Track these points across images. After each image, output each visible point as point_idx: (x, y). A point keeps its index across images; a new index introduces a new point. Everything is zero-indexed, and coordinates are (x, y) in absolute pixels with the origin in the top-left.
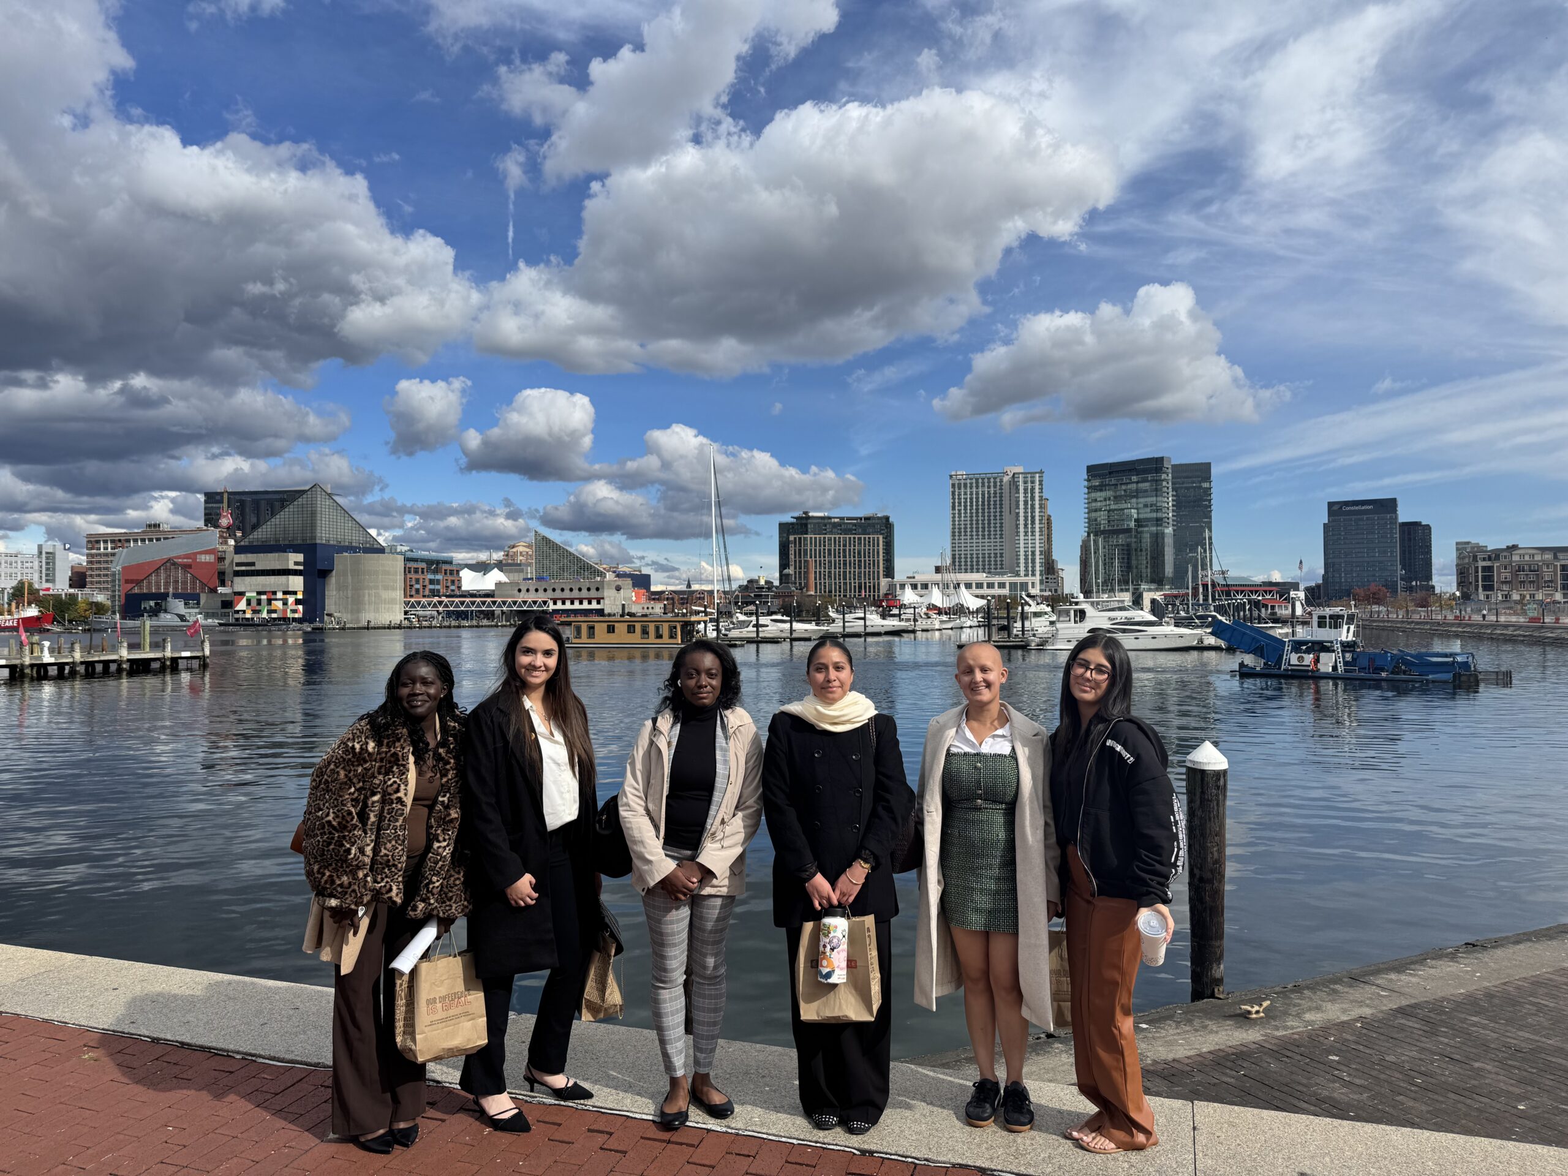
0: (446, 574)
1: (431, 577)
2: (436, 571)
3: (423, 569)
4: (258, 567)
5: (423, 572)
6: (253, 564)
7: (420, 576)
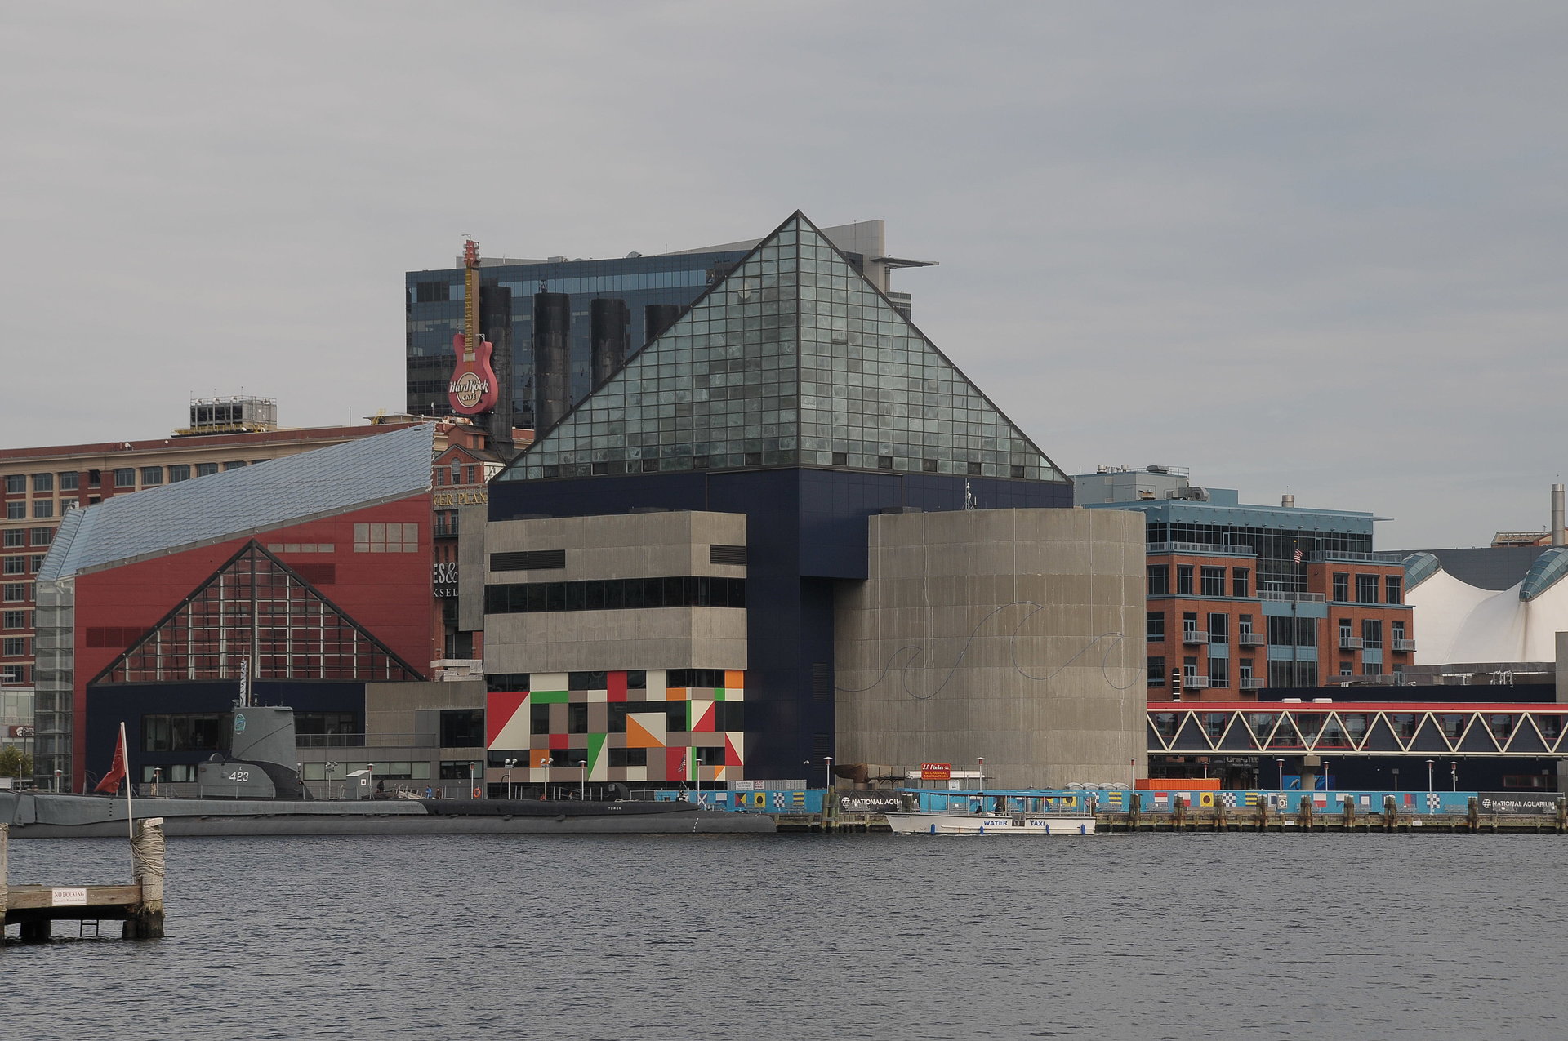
0: (1340, 594)
1: (1276, 606)
2: (1299, 582)
3: (1240, 573)
4: (576, 571)
5: (1241, 589)
6: (555, 559)
7: (1228, 604)
